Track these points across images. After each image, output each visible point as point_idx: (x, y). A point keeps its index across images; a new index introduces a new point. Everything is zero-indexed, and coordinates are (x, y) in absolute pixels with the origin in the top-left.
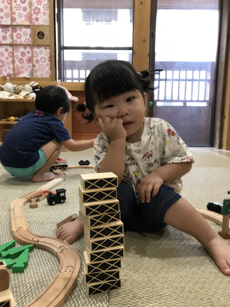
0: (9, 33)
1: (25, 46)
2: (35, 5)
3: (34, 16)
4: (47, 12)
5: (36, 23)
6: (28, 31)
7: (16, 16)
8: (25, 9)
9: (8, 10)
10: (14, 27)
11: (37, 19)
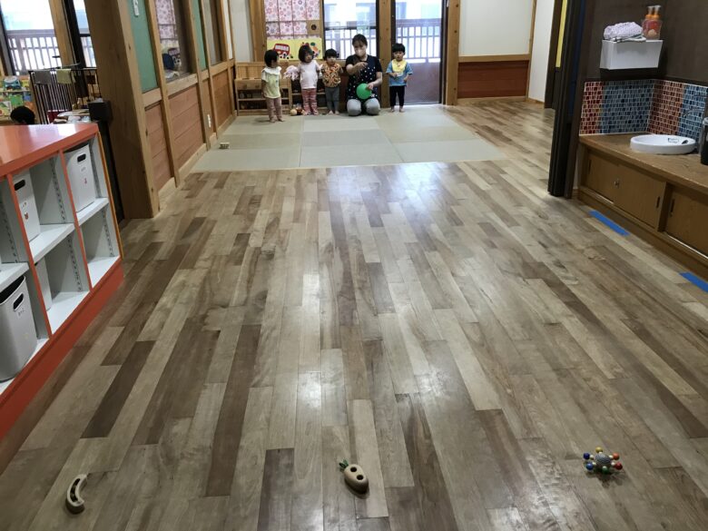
0: (291, 26)
1: (302, 36)
2: (309, 5)
3: (308, 13)
4: (318, 10)
5: (310, 19)
6: (305, 24)
7: (295, 14)
8: (301, 9)
9: (290, 10)
10: (294, 22)
11: (310, 16)
